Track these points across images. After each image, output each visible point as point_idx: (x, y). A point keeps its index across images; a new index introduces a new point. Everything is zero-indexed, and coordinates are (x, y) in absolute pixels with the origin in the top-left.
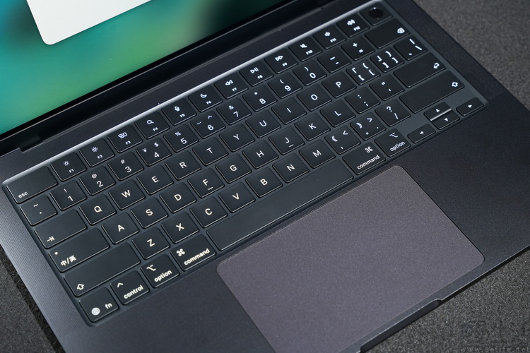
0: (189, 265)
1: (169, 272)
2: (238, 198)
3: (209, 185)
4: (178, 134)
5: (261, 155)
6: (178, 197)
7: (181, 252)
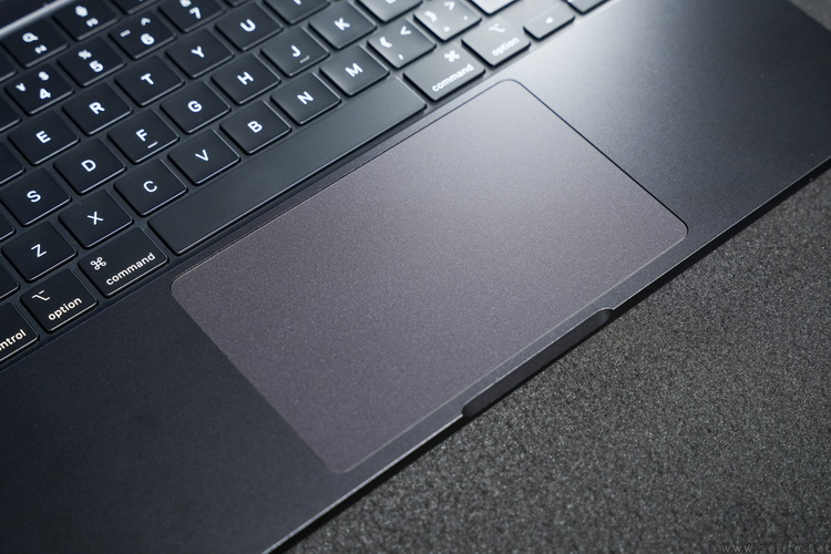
0: (116, 285)
1: (77, 301)
2: (206, 159)
3: (149, 139)
4: (85, 55)
5: (247, 80)
6: (89, 165)
7: (98, 263)
